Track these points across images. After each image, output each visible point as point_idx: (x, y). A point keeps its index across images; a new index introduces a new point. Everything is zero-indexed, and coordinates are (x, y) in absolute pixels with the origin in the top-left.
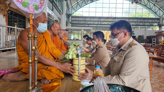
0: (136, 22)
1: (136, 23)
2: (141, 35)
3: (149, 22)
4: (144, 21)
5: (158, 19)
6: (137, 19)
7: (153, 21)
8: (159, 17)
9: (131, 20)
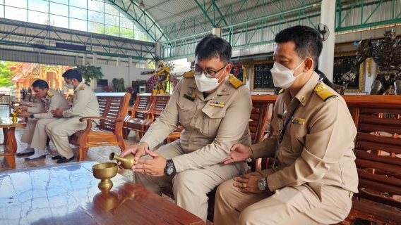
0: (107, 46)
1: (106, 48)
2: (118, 77)
3: (136, 50)
4: (124, 46)
5: (153, 45)
6: (108, 39)
7: (144, 48)
8: (154, 42)
9: (94, 41)
